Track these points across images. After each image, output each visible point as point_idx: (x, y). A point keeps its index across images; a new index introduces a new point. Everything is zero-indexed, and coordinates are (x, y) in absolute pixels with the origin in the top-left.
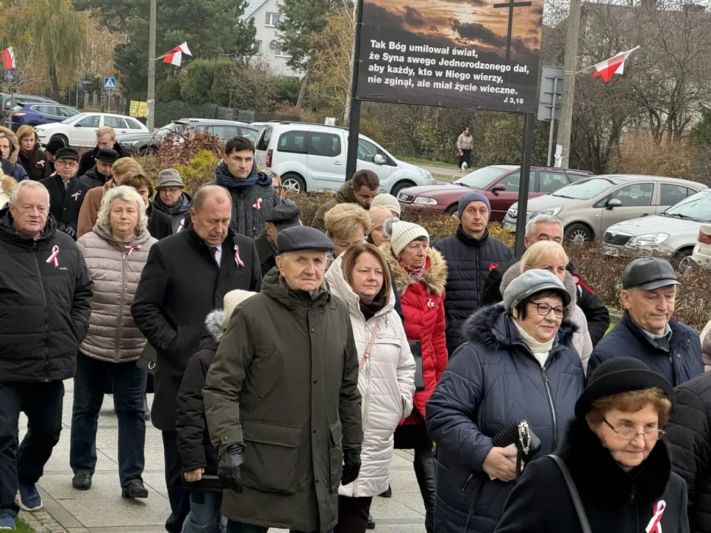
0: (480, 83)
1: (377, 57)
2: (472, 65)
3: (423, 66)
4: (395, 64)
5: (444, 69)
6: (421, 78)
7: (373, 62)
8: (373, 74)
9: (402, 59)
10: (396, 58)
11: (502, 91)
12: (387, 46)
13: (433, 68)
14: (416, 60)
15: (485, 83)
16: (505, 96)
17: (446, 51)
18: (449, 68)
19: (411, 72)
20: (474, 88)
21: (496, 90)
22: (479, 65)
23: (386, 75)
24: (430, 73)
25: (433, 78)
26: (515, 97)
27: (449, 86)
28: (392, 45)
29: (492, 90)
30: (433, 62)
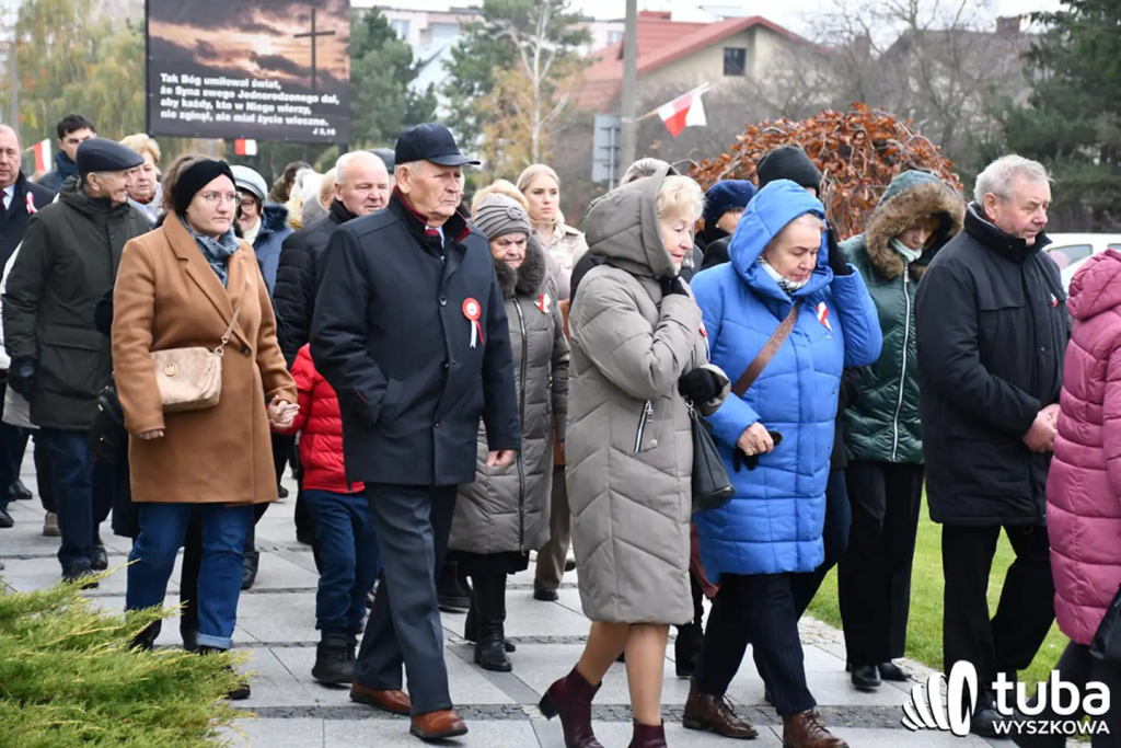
0: (284, 115)
1: (169, 91)
2: (275, 97)
3: (221, 100)
4: (189, 98)
5: (244, 101)
6: (220, 111)
7: (165, 96)
8: (166, 108)
9: (197, 93)
10: (190, 92)
11: (312, 122)
12: (180, 79)
13: (233, 101)
14: (212, 93)
15: (291, 115)
16: (313, 128)
17: (245, 83)
18: (250, 100)
19: (208, 106)
20: (279, 120)
21: (304, 122)
22: (282, 97)
23: (181, 109)
24: (229, 106)
25: (233, 111)
26: (325, 128)
27: (251, 119)
28: (185, 79)
29: (299, 121)
30: (232, 94)
